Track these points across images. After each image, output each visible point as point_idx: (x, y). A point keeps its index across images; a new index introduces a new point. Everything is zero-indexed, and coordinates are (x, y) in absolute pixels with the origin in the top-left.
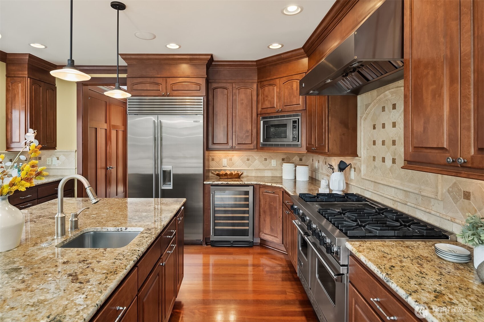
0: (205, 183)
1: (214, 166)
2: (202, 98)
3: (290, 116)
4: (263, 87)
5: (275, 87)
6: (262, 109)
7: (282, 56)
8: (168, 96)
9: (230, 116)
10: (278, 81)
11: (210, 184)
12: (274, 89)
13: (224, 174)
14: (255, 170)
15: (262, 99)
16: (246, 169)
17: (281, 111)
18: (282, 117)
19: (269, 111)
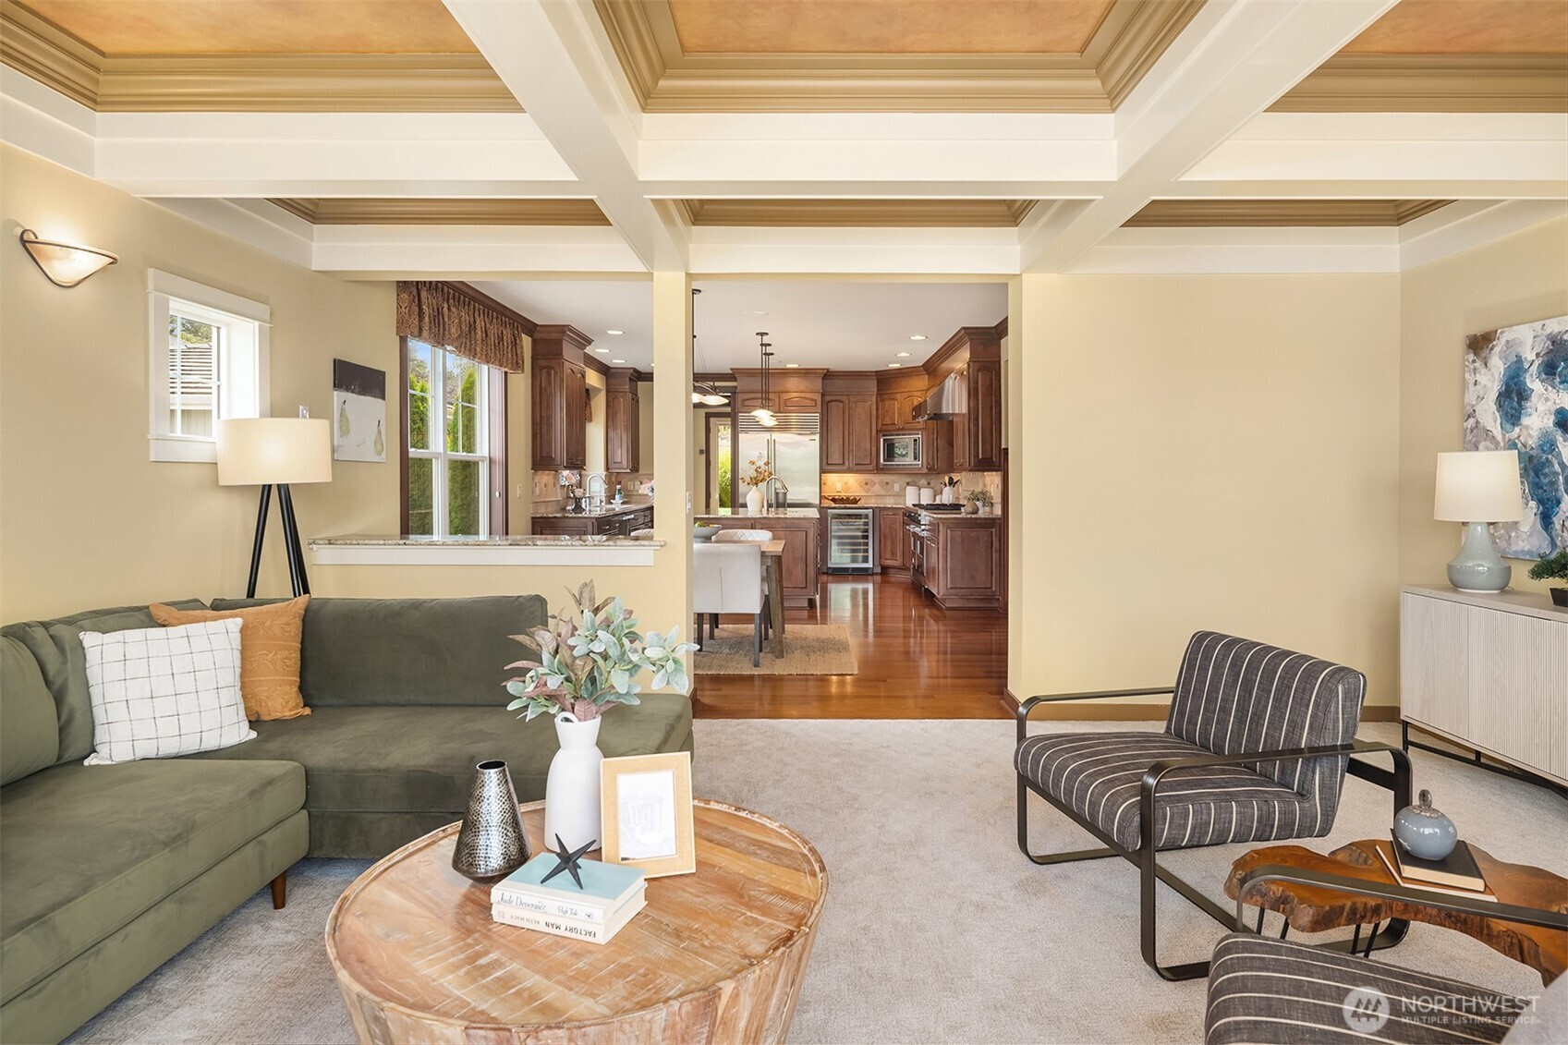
0: (822, 505)
1: (829, 491)
2: (818, 415)
3: (911, 434)
4: (882, 400)
5: (896, 403)
6: (882, 425)
7: (903, 370)
8: (781, 413)
9: (846, 433)
10: (898, 395)
11: (828, 507)
12: (894, 404)
13: (840, 499)
14: (873, 495)
15: (882, 415)
16: (862, 493)
17: (903, 429)
18: (903, 435)
19: (889, 428)
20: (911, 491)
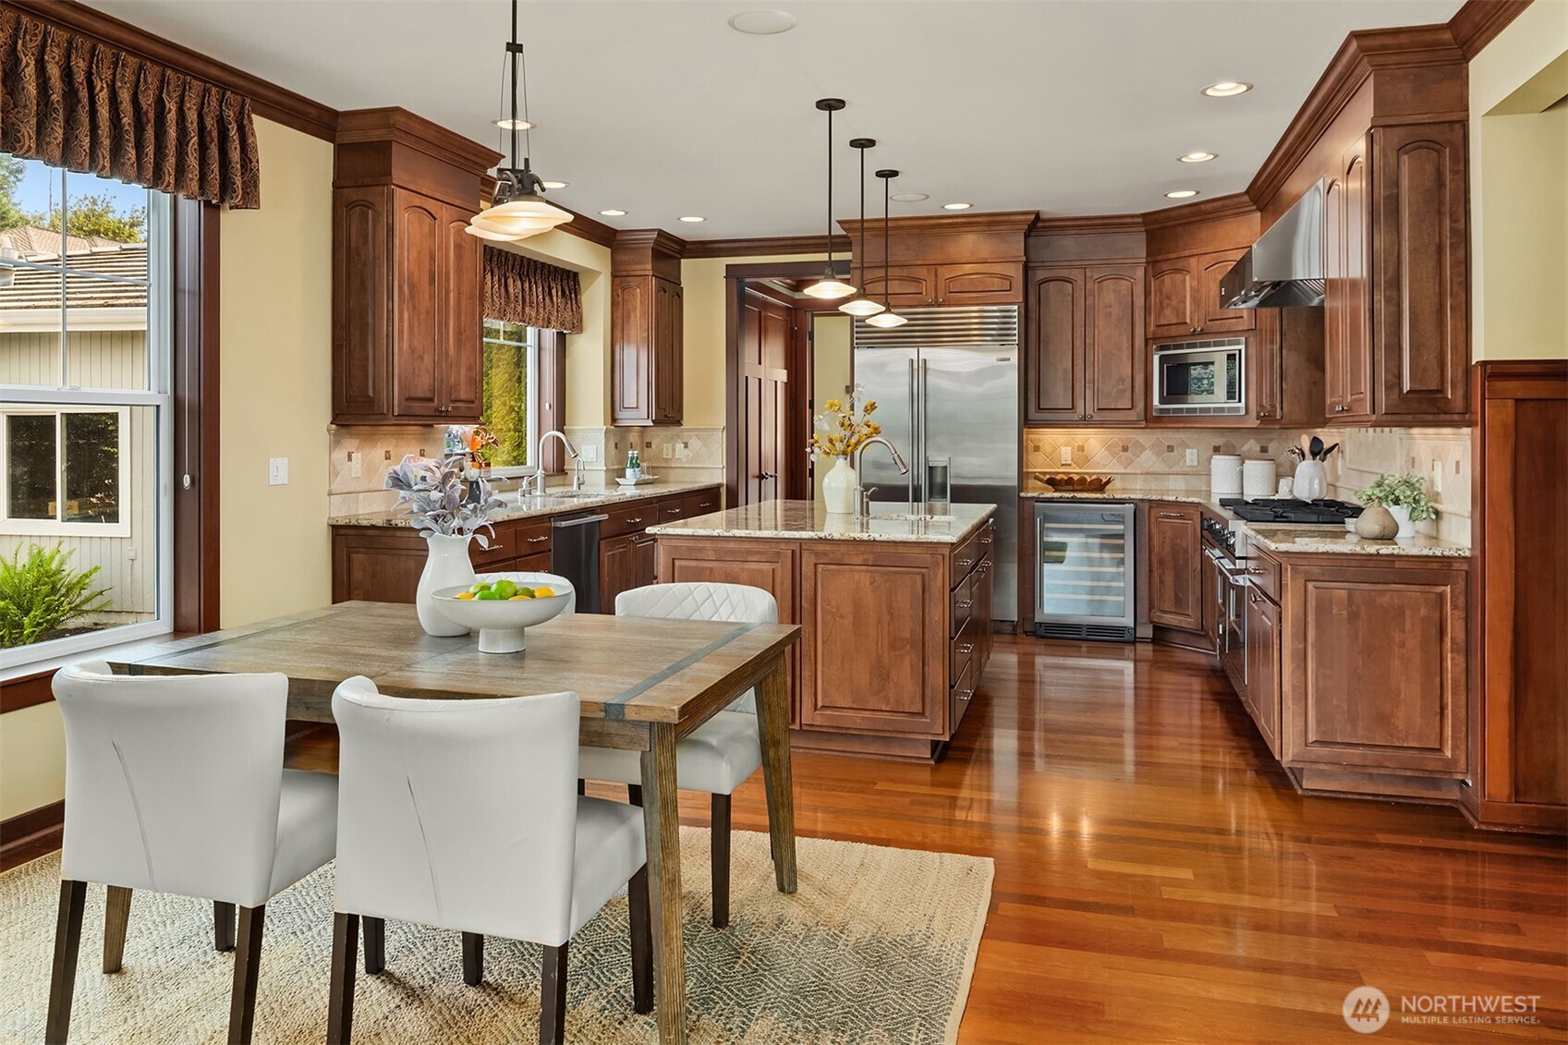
0: (1022, 494)
1: (1039, 464)
2: (1016, 307)
3: (1222, 344)
4: (1158, 275)
5: (1188, 278)
6: (1157, 326)
7: (1203, 207)
8: (939, 306)
9: (1079, 344)
10: (1193, 261)
11: (1033, 497)
12: (1184, 280)
13: (1066, 481)
14: (1142, 474)
15: (1158, 304)
16: (1120, 471)
17: (1202, 332)
18: (1203, 345)
19: (1174, 331)
20: (1222, 467)
